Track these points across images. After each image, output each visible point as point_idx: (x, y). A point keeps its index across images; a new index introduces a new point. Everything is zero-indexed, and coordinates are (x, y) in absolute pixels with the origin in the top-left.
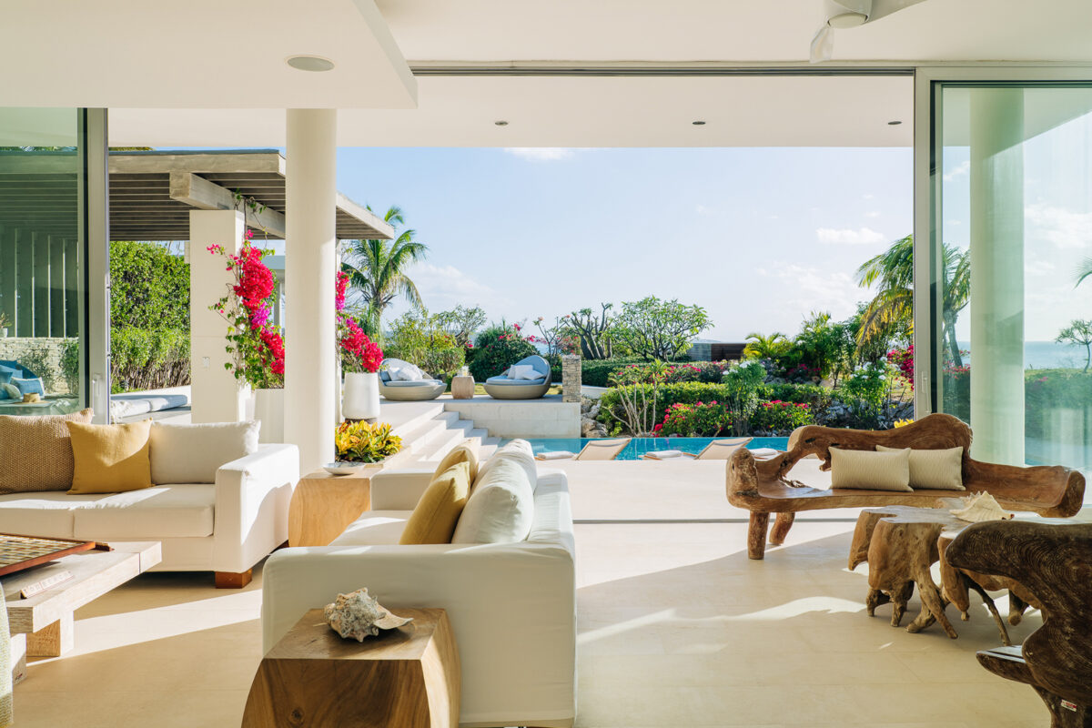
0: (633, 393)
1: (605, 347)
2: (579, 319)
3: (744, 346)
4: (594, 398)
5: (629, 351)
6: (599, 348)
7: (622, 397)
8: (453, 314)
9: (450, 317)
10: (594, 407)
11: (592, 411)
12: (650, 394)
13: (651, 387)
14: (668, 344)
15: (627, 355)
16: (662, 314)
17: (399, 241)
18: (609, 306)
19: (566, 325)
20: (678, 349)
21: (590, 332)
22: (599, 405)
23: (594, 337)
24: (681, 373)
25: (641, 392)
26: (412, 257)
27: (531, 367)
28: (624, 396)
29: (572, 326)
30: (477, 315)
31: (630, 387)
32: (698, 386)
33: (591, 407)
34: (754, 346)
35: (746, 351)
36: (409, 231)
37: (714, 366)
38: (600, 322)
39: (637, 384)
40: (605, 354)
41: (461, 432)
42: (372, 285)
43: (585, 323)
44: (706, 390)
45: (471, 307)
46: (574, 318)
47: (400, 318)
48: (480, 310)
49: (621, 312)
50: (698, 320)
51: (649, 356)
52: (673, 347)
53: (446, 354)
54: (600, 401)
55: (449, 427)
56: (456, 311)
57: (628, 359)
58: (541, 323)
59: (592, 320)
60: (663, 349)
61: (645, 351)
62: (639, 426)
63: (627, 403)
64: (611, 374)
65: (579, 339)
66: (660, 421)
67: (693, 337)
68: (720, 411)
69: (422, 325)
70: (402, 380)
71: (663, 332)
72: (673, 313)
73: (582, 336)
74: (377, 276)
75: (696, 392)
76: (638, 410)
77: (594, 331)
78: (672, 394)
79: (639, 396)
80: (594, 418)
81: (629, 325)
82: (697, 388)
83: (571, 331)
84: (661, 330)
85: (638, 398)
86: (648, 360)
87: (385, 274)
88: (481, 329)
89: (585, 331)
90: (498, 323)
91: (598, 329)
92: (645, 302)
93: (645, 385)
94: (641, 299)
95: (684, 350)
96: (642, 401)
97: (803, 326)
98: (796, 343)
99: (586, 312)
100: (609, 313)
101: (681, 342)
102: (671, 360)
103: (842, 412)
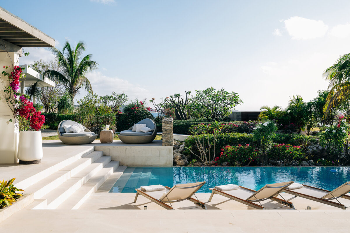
0: (202, 139)
1: (187, 113)
2: (174, 99)
3: (259, 113)
4: (181, 141)
5: (199, 116)
6: (184, 114)
7: (196, 141)
8: (111, 97)
9: (109, 98)
10: (181, 146)
11: (180, 148)
12: (212, 140)
13: (213, 135)
14: (219, 112)
15: (198, 118)
16: (217, 96)
17: (84, 60)
18: (189, 93)
19: (167, 102)
20: (225, 115)
21: (179, 106)
22: (184, 145)
23: (181, 108)
24: (227, 127)
25: (207, 138)
26: (89, 68)
27: (145, 125)
28: (197, 141)
29: (170, 102)
30: (123, 97)
31: (200, 136)
32: (237, 135)
33: (179, 146)
34: (264, 113)
35: (260, 116)
36: (89, 55)
37: (245, 124)
38: (184, 101)
39: (205, 134)
40: (187, 117)
41: (101, 165)
42: (69, 82)
43: (177, 101)
44: (242, 137)
45: (120, 93)
46: (171, 99)
47: (83, 99)
48: (124, 95)
49: (195, 95)
50: (235, 100)
51: (210, 118)
52: (222, 113)
53: (105, 117)
54: (184, 143)
55: (93, 162)
56: (113, 95)
57: (199, 119)
58: (154, 101)
59: (180, 99)
60: (217, 115)
61: (208, 116)
62: (206, 158)
63: (199, 145)
64: (190, 128)
65: (174, 109)
66: (218, 155)
67: (232, 109)
68: (252, 150)
69: (95, 102)
70: (72, 132)
71: (217, 106)
72: (222, 96)
73: (175, 108)
74: (72, 77)
75: (237, 138)
76: (205, 149)
77: (181, 105)
78: (223, 139)
79: (206, 140)
80: (181, 153)
81: (199, 102)
82: (237, 136)
83: (170, 105)
84: (215, 105)
85: (205, 142)
86: (209, 120)
87: (76, 76)
88: (125, 104)
89: (177, 105)
90: (134, 101)
91: (184, 104)
92: (208, 90)
93: (209, 135)
94: (205, 89)
95: (228, 115)
96: (207, 144)
97: (290, 103)
98: (287, 111)
99: (177, 96)
100: (189, 96)
101: (226, 111)
102: (221, 120)
103: (315, 149)
